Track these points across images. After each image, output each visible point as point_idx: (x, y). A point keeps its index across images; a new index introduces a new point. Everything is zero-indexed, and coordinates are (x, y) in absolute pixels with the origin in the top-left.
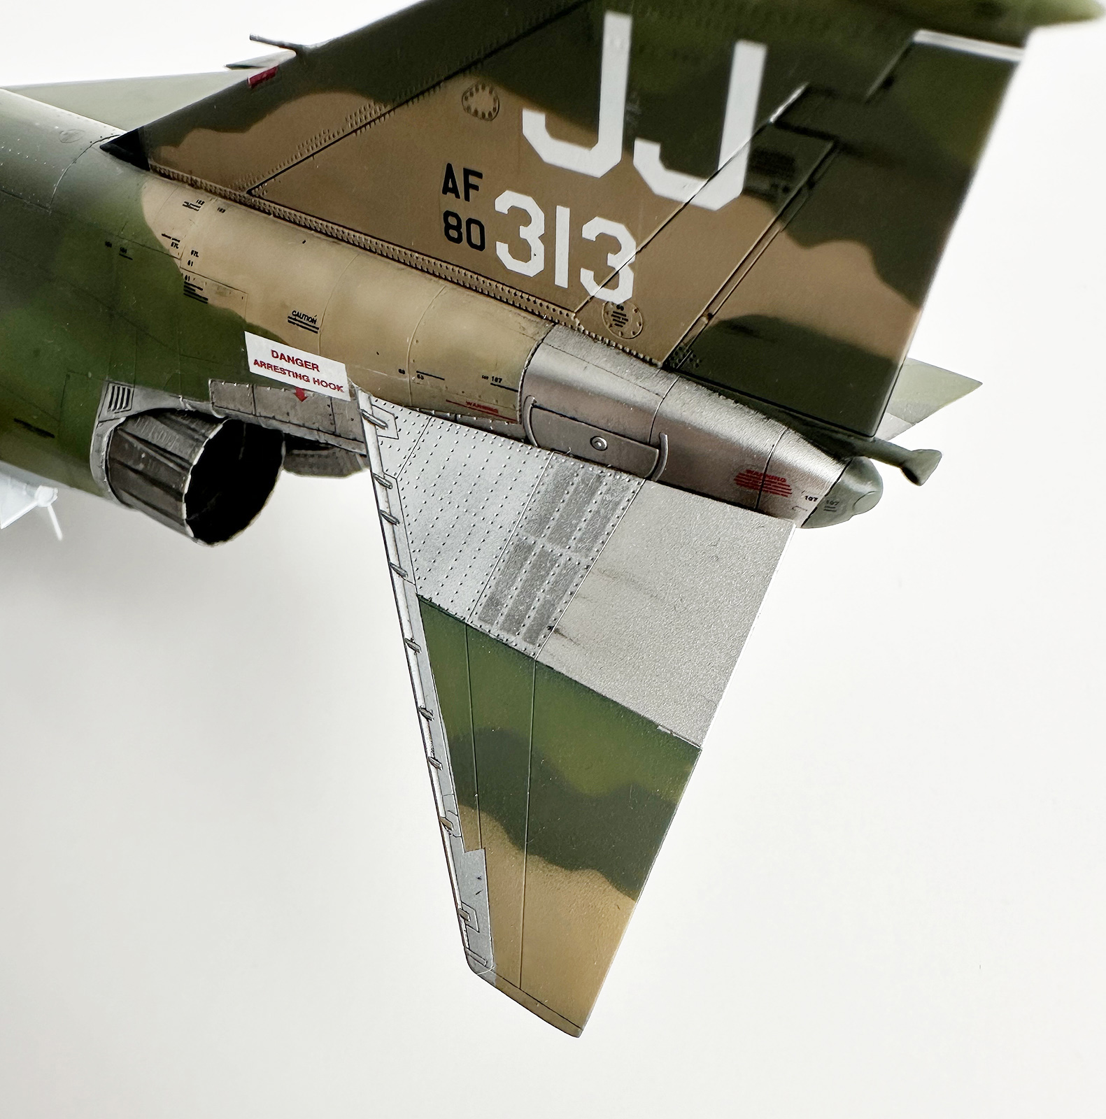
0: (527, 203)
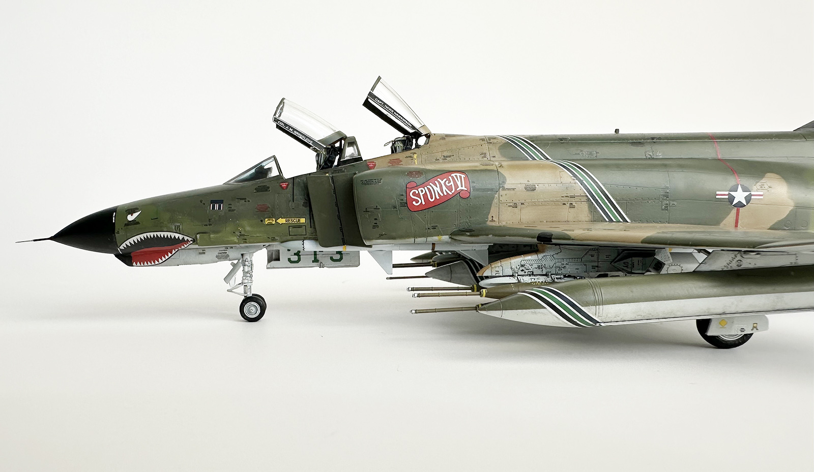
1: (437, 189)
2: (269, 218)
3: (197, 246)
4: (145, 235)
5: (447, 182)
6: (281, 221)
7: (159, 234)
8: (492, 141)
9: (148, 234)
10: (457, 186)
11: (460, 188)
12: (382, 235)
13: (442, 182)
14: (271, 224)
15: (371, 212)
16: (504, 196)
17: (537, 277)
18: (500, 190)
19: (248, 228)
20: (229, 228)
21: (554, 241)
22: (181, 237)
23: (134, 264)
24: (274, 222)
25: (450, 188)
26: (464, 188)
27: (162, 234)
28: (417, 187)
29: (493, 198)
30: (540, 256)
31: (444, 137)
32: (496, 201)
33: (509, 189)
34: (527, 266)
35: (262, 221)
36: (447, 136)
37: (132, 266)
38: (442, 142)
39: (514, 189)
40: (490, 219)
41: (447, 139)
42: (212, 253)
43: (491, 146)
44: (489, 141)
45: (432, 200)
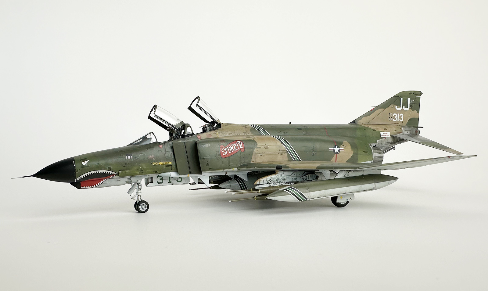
0: (396, 114)
1: (232, 148)
2: (155, 162)
3: (118, 177)
4: (92, 172)
5: (236, 145)
6: (161, 163)
7: (99, 171)
8: (246, 127)
9: (94, 172)
10: (240, 147)
11: (241, 147)
12: (210, 169)
13: (234, 145)
14: (155, 165)
15: (206, 158)
16: (257, 151)
17: (276, 184)
18: (256, 148)
19: (145, 167)
20: (135, 168)
21: (282, 169)
22: (111, 172)
23: (82, 187)
24: (157, 164)
25: (237, 147)
26: (242, 148)
27: (101, 171)
28: (224, 147)
29: (253, 151)
30: (277, 175)
31: (227, 124)
32: (254, 153)
33: (258, 148)
34: (272, 180)
35: (151, 164)
36: (228, 124)
37: (80, 188)
38: (226, 127)
39: (260, 148)
40: (252, 161)
41: (228, 125)
42: (124, 180)
43: (247, 129)
44: (245, 126)
45: (230, 153)
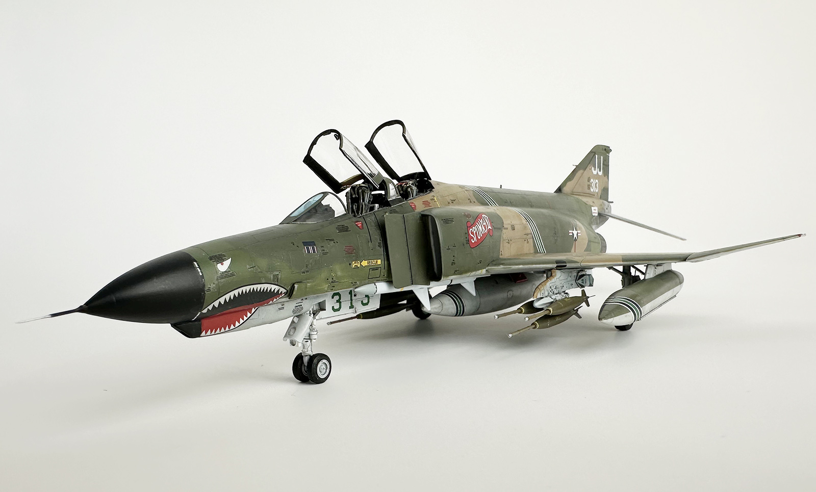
0: (593, 180)
1: (480, 227)
2: (356, 260)
3: (286, 299)
4: (240, 290)
5: (483, 222)
6: (365, 263)
7: (255, 287)
8: (467, 190)
9: (244, 289)
11: (489, 227)
12: (456, 271)
13: (481, 222)
14: (356, 267)
15: (451, 249)
16: (504, 234)
18: (502, 229)
19: (339, 274)
20: (324, 275)
21: (565, 267)
22: (277, 288)
23: (204, 333)
25: (485, 227)
27: (258, 287)
28: (471, 227)
29: (501, 236)
30: (556, 278)
32: (502, 240)
33: (505, 229)
34: (552, 288)
35: (350, 264)
37: (199, 336)
40: (500, 253)
42: (291, 306)
45: (479, 238)
